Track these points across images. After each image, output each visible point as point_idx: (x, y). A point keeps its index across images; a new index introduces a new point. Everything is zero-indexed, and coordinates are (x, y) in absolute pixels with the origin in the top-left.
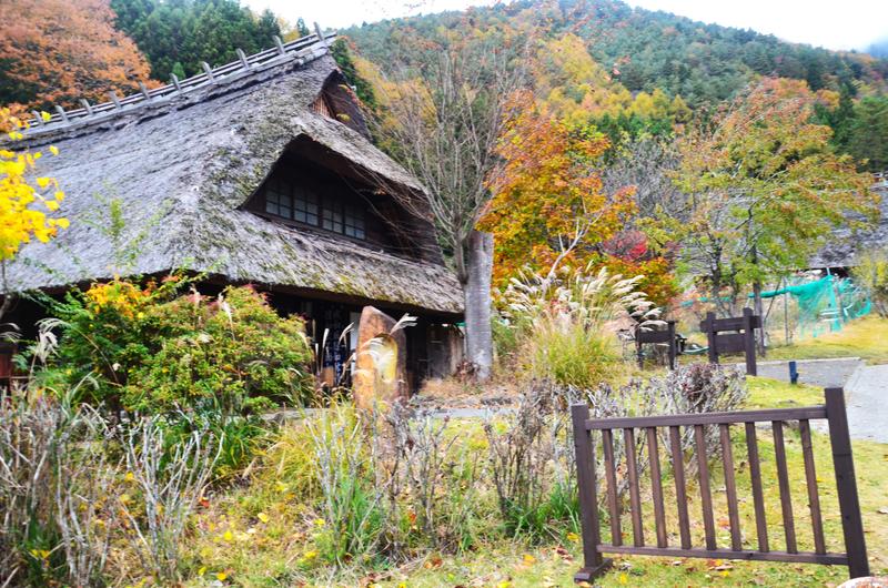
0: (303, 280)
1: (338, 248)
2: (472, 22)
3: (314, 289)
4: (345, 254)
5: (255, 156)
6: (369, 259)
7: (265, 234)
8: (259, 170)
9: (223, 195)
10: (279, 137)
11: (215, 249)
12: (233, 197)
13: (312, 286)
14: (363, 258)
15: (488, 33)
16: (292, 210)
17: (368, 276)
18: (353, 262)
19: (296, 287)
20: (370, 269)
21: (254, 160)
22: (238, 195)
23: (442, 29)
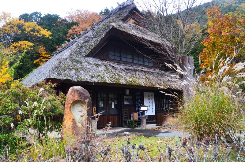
0: (111, 80)
1: (132, 68)
2: (213, 4)
3: (116, 83)
4: (135, 71)
5: (95, 37)
6: (148, 72)
7: (96, 65)
8: (95, 42)
9: (81, 52)
10: (104, 30)
11: (68, 70)
12: (85, 52)
13: (115, 82)
14: (145, 72)
15: (219, 6)
16: (121, 57)
17: (147, 78)
18: (139, 73)
19: (107, 83)
20: (148, 75)
21: (94, 39)
22: (86, 51)
23: (204, 8)
